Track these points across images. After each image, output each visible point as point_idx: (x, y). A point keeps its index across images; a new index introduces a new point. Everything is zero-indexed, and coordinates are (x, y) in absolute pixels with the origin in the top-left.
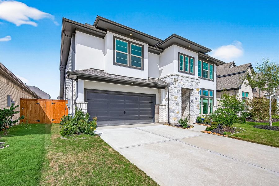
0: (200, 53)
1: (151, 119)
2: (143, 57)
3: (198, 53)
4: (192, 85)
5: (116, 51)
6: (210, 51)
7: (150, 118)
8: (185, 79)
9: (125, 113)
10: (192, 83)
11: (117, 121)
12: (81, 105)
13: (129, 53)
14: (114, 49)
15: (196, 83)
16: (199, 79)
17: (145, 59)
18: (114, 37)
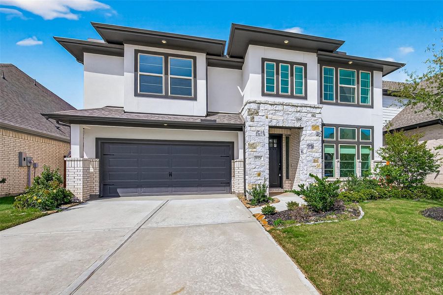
0: (319, 52)
1: (225, 186)
2: (195, 77)
3: (317, 53)
4: (299, 120)
5: (139, 73)
6: (340, 43)
7: (224, 184)
8: (280, 107)
9: (171, 175)
10: (298, 115)
11: (163, 189)
12: (73, 162)
13: (166, 73)
14: (136, 70)
15: (310, 115)
16: (321, 106)
17: (198, 81)
18: (137, 52)
